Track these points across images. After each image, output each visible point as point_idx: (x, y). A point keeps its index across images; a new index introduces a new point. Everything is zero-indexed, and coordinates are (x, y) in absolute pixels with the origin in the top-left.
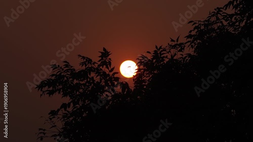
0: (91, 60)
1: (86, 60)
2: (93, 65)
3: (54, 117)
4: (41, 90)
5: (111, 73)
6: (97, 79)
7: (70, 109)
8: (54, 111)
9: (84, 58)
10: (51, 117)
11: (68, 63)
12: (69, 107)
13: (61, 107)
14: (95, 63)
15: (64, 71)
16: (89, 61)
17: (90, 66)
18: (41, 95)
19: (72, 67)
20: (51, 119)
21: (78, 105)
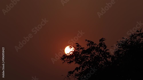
0: (93, 43)
1: (90, 42)
2: (94, 46)
3: (70, 75)
4: (63, 60)
5: (105, 50)
6: (97, 54)
7: (80, 71)
8: (71, 71)
9: (89, 41)
10: (68, 75)
11: (78, 44)
12: (79, 70)
13: (75, 70)
14: (96, 44)
15: (76, 49)
16: (92, 43)
17: (93, 46)
18: (63, 62)
19: (81, 46)
20: (68, 76)
21: (84, 69)
